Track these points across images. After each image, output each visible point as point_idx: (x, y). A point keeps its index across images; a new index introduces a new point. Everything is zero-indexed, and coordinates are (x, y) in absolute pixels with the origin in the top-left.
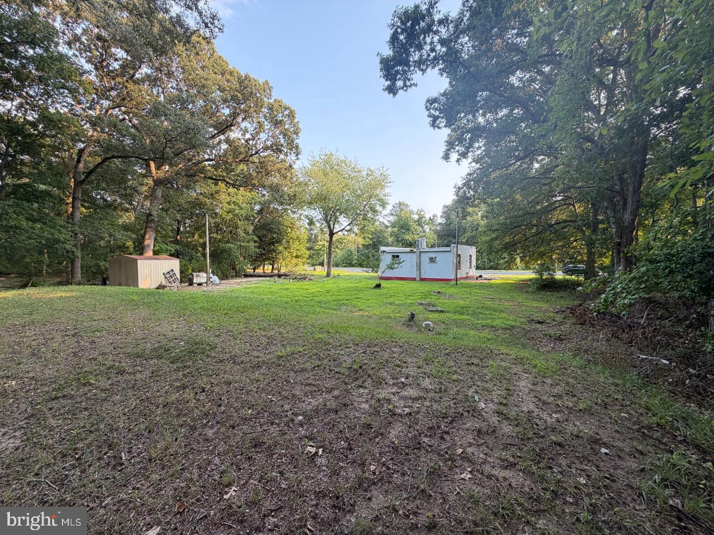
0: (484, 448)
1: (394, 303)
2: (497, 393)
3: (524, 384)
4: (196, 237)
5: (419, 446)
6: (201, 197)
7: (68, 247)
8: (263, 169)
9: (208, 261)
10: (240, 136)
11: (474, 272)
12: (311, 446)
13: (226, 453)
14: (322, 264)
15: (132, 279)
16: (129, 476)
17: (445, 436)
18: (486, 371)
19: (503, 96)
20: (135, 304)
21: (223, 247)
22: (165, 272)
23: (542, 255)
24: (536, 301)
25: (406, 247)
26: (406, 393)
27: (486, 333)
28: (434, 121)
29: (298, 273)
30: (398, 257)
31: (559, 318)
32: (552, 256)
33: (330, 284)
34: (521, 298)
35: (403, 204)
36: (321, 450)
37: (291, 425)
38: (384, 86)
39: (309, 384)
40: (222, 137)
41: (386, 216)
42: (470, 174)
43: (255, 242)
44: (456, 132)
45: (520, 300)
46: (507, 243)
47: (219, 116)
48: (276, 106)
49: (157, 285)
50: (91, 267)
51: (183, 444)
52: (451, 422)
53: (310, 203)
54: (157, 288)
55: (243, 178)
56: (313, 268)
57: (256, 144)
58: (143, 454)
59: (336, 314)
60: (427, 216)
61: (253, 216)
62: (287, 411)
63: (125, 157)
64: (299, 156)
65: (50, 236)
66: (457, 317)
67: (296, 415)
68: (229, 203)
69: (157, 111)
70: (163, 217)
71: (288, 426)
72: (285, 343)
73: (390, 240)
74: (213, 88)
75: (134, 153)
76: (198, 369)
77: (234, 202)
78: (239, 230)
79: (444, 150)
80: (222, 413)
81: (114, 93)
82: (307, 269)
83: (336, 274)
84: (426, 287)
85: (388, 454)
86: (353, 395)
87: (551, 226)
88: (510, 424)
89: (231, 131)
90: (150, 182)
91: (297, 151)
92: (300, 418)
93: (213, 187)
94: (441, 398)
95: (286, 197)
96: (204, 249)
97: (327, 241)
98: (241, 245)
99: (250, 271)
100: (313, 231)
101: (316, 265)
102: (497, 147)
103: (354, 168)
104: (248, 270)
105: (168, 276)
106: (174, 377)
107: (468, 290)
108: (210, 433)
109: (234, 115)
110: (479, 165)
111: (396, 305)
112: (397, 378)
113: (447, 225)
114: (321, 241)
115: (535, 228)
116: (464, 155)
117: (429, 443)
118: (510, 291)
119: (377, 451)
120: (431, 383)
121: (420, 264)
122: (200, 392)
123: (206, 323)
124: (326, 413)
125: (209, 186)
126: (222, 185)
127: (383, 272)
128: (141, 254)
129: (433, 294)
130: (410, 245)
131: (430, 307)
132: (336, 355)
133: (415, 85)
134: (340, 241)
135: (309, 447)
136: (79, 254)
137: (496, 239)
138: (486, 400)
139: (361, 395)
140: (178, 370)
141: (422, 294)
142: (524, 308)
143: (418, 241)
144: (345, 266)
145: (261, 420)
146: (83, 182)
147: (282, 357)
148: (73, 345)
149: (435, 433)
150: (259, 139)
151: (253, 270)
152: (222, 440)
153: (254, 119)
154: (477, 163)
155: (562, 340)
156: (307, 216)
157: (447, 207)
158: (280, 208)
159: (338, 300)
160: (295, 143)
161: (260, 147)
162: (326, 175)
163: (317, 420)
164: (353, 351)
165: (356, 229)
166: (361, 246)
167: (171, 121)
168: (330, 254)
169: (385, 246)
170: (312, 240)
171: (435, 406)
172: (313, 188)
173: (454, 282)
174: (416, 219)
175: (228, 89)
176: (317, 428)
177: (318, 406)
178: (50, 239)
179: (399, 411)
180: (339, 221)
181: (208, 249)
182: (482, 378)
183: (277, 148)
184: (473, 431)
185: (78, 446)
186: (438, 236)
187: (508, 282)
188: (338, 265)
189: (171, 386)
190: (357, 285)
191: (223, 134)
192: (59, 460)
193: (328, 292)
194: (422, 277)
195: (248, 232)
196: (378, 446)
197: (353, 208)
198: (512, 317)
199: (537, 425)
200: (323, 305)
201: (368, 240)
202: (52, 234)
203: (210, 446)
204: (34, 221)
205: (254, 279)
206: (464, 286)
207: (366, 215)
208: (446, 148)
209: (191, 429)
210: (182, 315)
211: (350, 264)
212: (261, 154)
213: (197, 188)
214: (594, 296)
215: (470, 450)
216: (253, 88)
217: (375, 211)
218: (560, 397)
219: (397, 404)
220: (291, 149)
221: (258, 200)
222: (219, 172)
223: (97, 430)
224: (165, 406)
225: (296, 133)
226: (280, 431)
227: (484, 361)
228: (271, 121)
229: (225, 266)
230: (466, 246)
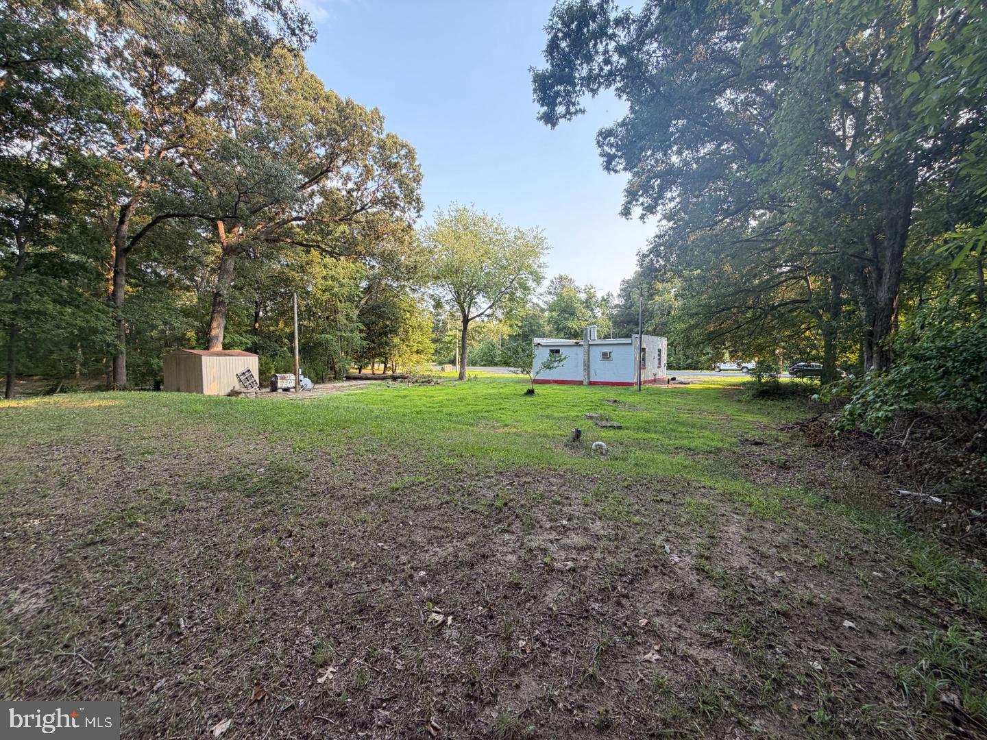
0: (677, 617)
1: (552, 415)
2: (696, 543)
3: (734, 529)
4: (281, 325)
5: (586, 615)
6: (287, 270)
7: (108, 339)
8: (372, 230)
9: (297, 357)
10: (339, 185)
11: (664, 374)
12: (436, 612)
13: (320, 621)
14: (453, 362)
15: (194, 382)
16: (190, 650)
17: (624, 601)
18: (680, 511)
19: (705, 125)
20: (198, 417)
21: (317, 339)
22: (239, 372)
23: (760, 349)
24: (752, 413)
25: (568, 338)
26: (569, 541)
27: (680, 458)
28: (609, 162)
29: (421, 373)
30: (558, 351)
31: (784, 437)
32: (774, 350)
33: (463, 390)
34: (730, 409)
35: (565, 279)
36: (450, 618)
37: (410, 584)
38: (538, 113)
39: (435, 528)
40: (315, 187)
41: (541, 295)
42: (659, 237)
43: (361, 331)
44: (639, 177)
45: (729, 412)
46: (711, 333)
47: (311, 159)
48: (389, 143)
49: (228, 391)
50: (139, 366)
51: (263, 608)
52: (632, 582)
53: (437, 278)
54: (229, 395)
55: (344, 243)
56: (441, 367)
57: (361, 196)
58: (209, 621)
59: (473, 430)
60: (599, 295)
61: (358, 296)
62: (404, 564)
63: (184, 215)
64: (421, 212)
65: (84, 324)
66: (641, 435)
67: (416, 569)
68: (325, 278)
69: (226, 152)
70: (235, 298)
71: (406, 584)
72: (401, 470)
73: (547, 328)
74: (303, 119)
75: (196, 210)
76: (283, 505)
77: (332, 277)
78: (339, 315)
79: (623, 202)
80: (316, 565)
81: (167, 128)
82: (433, 369)
83: (472, 376)
84: (597, 394)
85: (543, 624)
86: (495, 543)
87: (774, 308)
88: (714, 586)
89: (327, 178)
90: (218, 249)
91: (419, 205)
92: (422, 573)
93: (304, 256)
94: (617, 547)
95: (403, 270)
96: (292, 341)
97: (460, 331)
98: (341, 336)
99: (354, 372)
100: (441, 316)
101: (445, 363)
102: (697, 197)
103: (497, 229)
104: (351, 371)
105: (242, 378)
106: (251, 516)
107: (656, 398)
108: (299, 593)
109: (331, 157)
110: (671, 223)
111: (555, 419)
112: (557, 520)
113: (627, 308)
114: (451, 330)
115: (750, 312)
116: (651, 209)
117: (600, 610)
118: (715, 399)
119: (527, 620)
120: (603, 527)
121: (589, 361)
122: (286, 537)
123: (294, 443)
124: (457, 568)
125: (298, 254)
126: (315, 253)
127: (537, 373)
128: (207, 348)
129: (606, 403)
130: (575, 335)
131: (603, 422)
132: (472, 488)
133: (583, 111)
134: (478, 330)
135: (434, 614)
136: (123, 348)
137: (696, 326)
138: (681, 552)
139: (506, 543)
140: (256, 506)
141: (591, 404)
142: (734, 423)
143: (586, 329)
144: (485, 365)
145: (369, 576)
146: (127, 250)
147: (397, 489)
148: (115, 472)
149: (608, 597)
150: (366, 189)
151: (358, 371)
152: (315, 602)
153: (359, 162)
154: (669, 220)
155: (788, 468)
156: (433, 295)
157: (627, 282)
158: (395, 285)
159: (475, 411)
160: (415, 194)
161: (367, 200)
162: (458, 238)
163: (445, 576)
164: (495, 482)
165: (499, 313)
166: (506, 337)
167: (246, 165)
168: (463, 348)
169: (540, 336)
170: (439, 328)
171: (609, 559)
172: (441, 257)
173: (636, 387)
174: (583, 299)
175: (322, 120)
176: (445, 588)
177: (446, 558)
178: (84, 329)
179: (558, 565)
180: (476, 303)
181: (297, 342)
182: (675, 520)
183: (390, 202)
184: (662, 594)
185: (124, 608)
186: (614, 323)
187: (713, 386)
188: (476, 363)
189: (247, 529)
190: (501, 390)
191: (317, 183)
192: (96, 627)
193: (461, 400)
194: (593, 379)
195: (352, 318)
196: (529, 613)
197: (496, 285)
198: (718, 436)
199: (753, 586)
200: (454, 419)
201: (517, 328)
202: (88, 322)
203: (298, 611)
204: (63, 303)
205: (359, 382)
206: (650, 393)
207: (514, 294)
208: (626, 199)
209: (273, 587)
210: (262, 432)
211: (490, 362)
212: (369, 210)
213: (282, 257)
214: (835, 406)
215: (657, 621)
216: (358, 118)
217: (526, 288)
218: (786, 548)
219: (556, 556)
220: (410, 203)
221: (365, 273)
222: (312, 236)
223: (147, 587)
224: (238, 555)
225: (417, 180)
226: (394, 591)
227: (677, 497)
228: (383, 165)
229: (320, 365)
230: (653, 337)
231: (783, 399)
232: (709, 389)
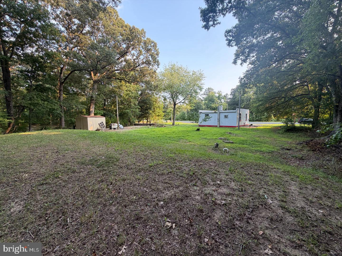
0: (276, 231)
1: (207, 138)
2: (278, 194)
3: (294, 188)
4: (113, 107)
5: (234, 227)
6: (114, 88)
7: (58, 112)
8: (142, 73)
9: (118, 118)
10: (131, 58)
11: (248, 123)
12: (168, 222)
13: (120, 223)
14: (170, 119)
15: (85, 126)
16: (70, 233)
17: (250, 221)
18: (268, 179)
19: (270, 25)
20: (85, 138)
21: (125, 112)
22: (99, 123)
23: (286, 113)
24: (284, 138)
25: (212, 110)
26: (221, 191)
27: (258, 155)
28: (229, 43)
29: (159, 123)
30: (208, 115)
31: (299, 147)
33: (174, 129)
34: (275, 136)
35: (210, 89)
36: (174, 225)
37: (157, 207)
38: (202, 25)
39: (166, 183)
40: (123, 59)
41: (202, 95)
42: (247, 71)
43: (139, 109)
44: (240, 48)
45: (275, 137)
46: (267, 107)
47: (121, 49)
48: (148, 41)
49: (96, 129)
50: (69, 121)
51: (99, 215)
52: (252, 212)
53: (165, 89)
54: (96, 131)
55: (133, 78)
56: (166, 121)
57: (138, 61)
58: (79, 220)
59: (178, 143)
60: (223, 94)
61: (138, 97)
62: (154, 198)
63: (80, 70)
64: (159, 66)
65: (51, 107)
66: (240, 146)
67: (159, 201)
68: (126, 91)
69: (93, 47)
70: (97, 98)
71: (155, 208)
72: (153, 158)
73: (204, 107)
74: (118, 34)
75: (84, 68)
76: (110, 171)
77: (129, 90)
78: (131, 103)
79: (234, 58)
80: (120, 197)
81: (74, 41)
82: (163, 122)
83: (177, 124)
84: (223, 130)
85: (215, 231)
86: (191, 191)
87: (294, 97)
88: (291, 215)
89: (127, 55)
90: (92, 82)
91: (158, 63)
92: (162, 203)
93: (120, 83)
94: (243, 195)
95: (153, 87)
96: (116, 112)
97: (173, 108)
98: (132, 111)
99: (137, 122)
100: (166, 103)
101: (167, 120)
102: (263, 55)
103: (186, 71)
104: (136, 122)
105: (101, 125)
106: (98, 176)
107: (246, 132)
108: (113, 209)
109: (128, 48)
110: (253, 66)
111: (208, 139)
112: (215, 181)
113: (233, 99)
114: (169, 108)
115: (283, 99)
116: (244, 61)
117: (240, 225)
118: (269, 132)
119: (208, 228)
120: (235, 185)
121: (219, 118)
122: (110, 185)
123: (115, 147)
124: (176, 201)
125: (118, 83)
126: (123, 82)
127: (201, 123)
128: (89, 115)
129: (227, 133)
130: (214, 109)
131: (226, 141)
132: (180, 166)
133: (219, 23)
134: (179, 108)
135: (167, 223)
136: (63, 115)
137: (261, 105)
138: (272, 198)
139: (195, 191)
140: (100, 171)
141: (221, 134)
142: (278, 141)
143: (219, 107)
144: (181, 120)
145: (141, 203)
146: (63, 83)
147: (152, 166)
148: (55, 157)
149: (243, 219)
150: (140, 58)
151: (138, 122)
152: (119, 214)
153: (137, 49)
154: (252, 65)
156: (163, 96)
157: (234, 90)
158: (150, 93)
159: (179, 136)
160: (157, 59)
161: (140, 62)
162: (172, 75)
163: (171, 204)
164: (189, 164)
165: (187, 102)
166: (189, 110)
167: (99, 51)
168: (174, 114)
169: (201, 110)
170: (165, 107)
171: (240, 200)
172: (166, 82)
173: (238, 128)
174: (217, 96)
175: (125, 34)
176: (171, 210)
177: (171, 196)
178: (51, 109)
179: (218, 202)
180: (178, 98)
181: (118, 113)
182: (266, 183)
183: (148, 63)
184: (267, 218)
185: (48, 212)
186: (229, 105)
187: (267, 127)
188: (178, 119)
189: (96, 180)
190: (188, 129)
191: (123, 57)
192: (38, 220)
193: (173, 132)
194: (221, 125)
195: (136, 104)
196: (208, 225)
197: (186, 91)
198: (271, 146)
199: (310, 217)
200: (171, 139)
201: (193, 107)
202: (52, 106)
203: (113, 217)
204: (45, 101)
205: (139, 126)
206: (244, 130)
207: (192, 94)
208: (235, 57)
209: (104, 206)
210: (105, 143)
211: (184, 119)
212: (141, 66)
213: (113, 84)
214: (319, 135)
215: (267, 232)
216: (137, 33)
217: (196, 92)
218: (321, 198)
219: (217, 197)
220: (155, 63)
221: (140, 89)
222: (122, 76)
223: (58, 203)
224: (92, 191)
225: (157, 54)
226: (151, 210)
227: (265, 172)
228: (146, 49)
229: (125, 120)
230: (244, 109)
231: (297, 133)
232: (266, 129)
